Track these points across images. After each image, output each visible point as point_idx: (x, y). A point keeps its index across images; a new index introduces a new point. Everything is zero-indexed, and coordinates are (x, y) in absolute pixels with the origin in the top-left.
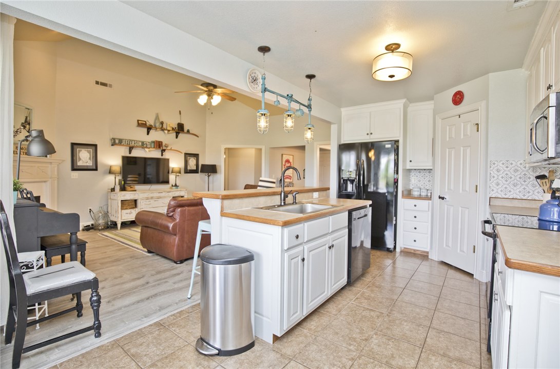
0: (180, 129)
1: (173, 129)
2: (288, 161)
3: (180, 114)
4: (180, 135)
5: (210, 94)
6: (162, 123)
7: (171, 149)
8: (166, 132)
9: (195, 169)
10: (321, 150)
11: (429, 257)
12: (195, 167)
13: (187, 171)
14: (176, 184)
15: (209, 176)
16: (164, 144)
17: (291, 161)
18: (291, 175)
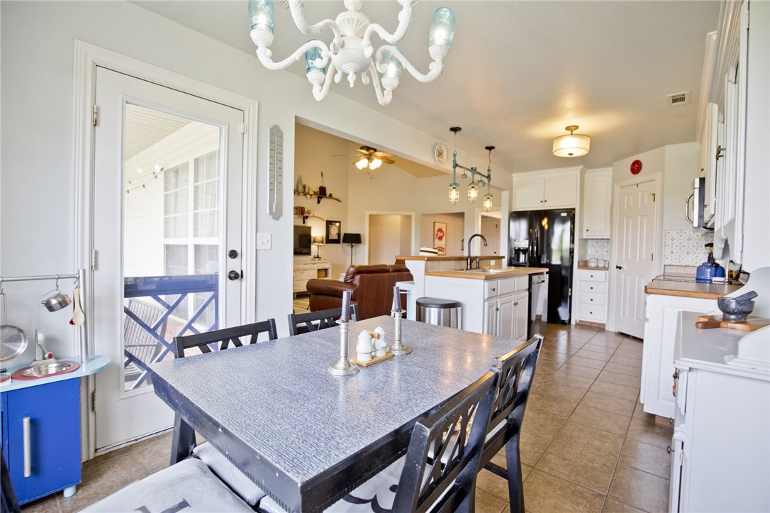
0: (322, 193)
1: (315, 193)
2: (440, 230)
3: (322, 176)
4: (323, 201)
5: (370, 157)
6: (304, 187)
7: (313, 216)
8: (309, 196)
9: (337, 238)
10: (483, 217)
11: (606, 329)
12: (337, 236)
14: (318, 255)
15: (352, 247)
16: (306, 210)
17: (444, 230)
18: (444, 247)
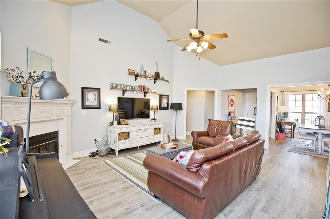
0: (157, 77)
1: (152, 76)
2: (232, 100)
3: (157, 65)
4: (158, 81)
6: (145, 72)
7: (151, 92)
8: (148, 78)
12: (166, 105)
13: (161, 108)
14: (154, 118)
15: (176, 112)
16: (146, 88)
18: (234, 111)
